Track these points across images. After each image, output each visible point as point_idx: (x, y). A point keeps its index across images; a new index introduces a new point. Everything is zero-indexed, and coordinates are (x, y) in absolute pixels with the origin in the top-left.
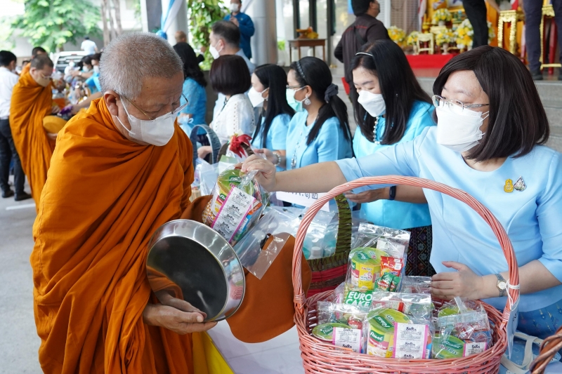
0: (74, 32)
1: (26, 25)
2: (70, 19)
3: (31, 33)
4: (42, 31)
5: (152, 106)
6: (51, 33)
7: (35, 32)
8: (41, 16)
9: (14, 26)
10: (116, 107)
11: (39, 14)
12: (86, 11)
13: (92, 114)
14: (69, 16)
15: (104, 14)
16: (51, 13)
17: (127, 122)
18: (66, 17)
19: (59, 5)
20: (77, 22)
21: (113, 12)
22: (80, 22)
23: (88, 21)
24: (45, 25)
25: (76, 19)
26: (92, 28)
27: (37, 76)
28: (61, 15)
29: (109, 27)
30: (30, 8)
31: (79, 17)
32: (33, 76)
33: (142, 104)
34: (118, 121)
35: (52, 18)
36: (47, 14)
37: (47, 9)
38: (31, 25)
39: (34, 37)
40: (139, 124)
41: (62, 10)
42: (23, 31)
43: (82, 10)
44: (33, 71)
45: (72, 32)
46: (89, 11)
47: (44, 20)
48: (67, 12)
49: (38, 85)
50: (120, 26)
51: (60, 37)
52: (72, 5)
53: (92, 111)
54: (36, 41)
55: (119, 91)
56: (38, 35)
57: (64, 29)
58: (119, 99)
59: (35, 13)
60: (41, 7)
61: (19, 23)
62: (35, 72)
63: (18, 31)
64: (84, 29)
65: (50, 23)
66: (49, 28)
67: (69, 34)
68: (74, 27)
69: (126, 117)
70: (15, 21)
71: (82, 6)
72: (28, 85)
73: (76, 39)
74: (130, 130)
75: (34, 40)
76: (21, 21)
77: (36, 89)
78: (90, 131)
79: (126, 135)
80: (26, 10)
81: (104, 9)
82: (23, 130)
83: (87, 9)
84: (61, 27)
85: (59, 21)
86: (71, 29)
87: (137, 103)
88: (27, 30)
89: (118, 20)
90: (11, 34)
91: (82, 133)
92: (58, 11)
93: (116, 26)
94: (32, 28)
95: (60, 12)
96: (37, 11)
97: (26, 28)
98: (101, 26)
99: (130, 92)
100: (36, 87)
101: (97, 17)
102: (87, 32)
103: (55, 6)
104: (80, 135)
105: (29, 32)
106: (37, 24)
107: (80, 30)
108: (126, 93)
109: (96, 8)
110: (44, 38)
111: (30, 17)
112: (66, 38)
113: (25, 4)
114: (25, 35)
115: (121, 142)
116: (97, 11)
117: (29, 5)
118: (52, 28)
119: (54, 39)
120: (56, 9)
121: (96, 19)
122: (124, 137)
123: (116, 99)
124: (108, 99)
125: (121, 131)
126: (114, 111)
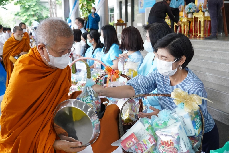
0: (39, 18)
1: (20, 15)
2: (37, 12)
4: (26, 17)
6: (29, 18)
7: (23, 18)
8: (26, 11)
9: (16, 15)
10: (43, 51)
11: (25, 10)
12: (44, 10)
14: (37, 11)
15: (50, 11)
16: (30, 10)
17: (48, 58)
19: (33, 7)
21: (54, 10)
22: (41, 14)
23: (44, 14)
24: (27, 15)
25: (40, 13)
26: (46, 17)
28: (34, 11)
29: (52, 16)
31: (41, 12)
34: (44, 58)
35: (30, 12)
36: (28, 11)
37: (28, 9)
38: (22, 15)
39: (23, 20)
40: (54, 59)
41: (35, 9)
42: (19, 17)
43: (42, 9)
45: (38, 18)
46: (45, 10)
47: (27, 13)
48: (37, 10)
51: (33, 19)
53: (31, 53)
55: (45, 43)
58: (45, 47)
60: (26, 8)
61: (17, 14)
63: (17, 17)
64: (43, 17)
67: (36, 18)
68: (39, 16)
69: (48, 55)
70: (16, 13)
71: (42, 8)
73: (40, 20)
74: (49, 62)
76: (18, 13)
78: (31, 62)
80: (20, 9)
81: (51, 9)
83: (44, 9)
84: (34, 16)
85: (33, 13)
86: (38, 17)
87: (53, 49)
88: (21, 17)
89: (56, 14)
90: (14, 18)
91: (27, 63)
93: (55, 16)
95: (34, 10)
96: (25, 9)
97: (20, 16)
98: (49, 15)
101: (48, 12)
102: (44, 18)
103: (32, 7)
104: (26, 64)
106: (24, 14)
107: (41, 17)
110: (27, 20)
111: (22, 12)
114: (20, 19)
115: (44, 67)
116: (48, 10)
117: (21, 7)
118: (30, 16)
119: (31, 20)
120: (32, 9)
121: (48, 13)
122: (46, 65)
123: (43, 47)
124: (40, 47)
125: (45, 62)
126: (42, 53)
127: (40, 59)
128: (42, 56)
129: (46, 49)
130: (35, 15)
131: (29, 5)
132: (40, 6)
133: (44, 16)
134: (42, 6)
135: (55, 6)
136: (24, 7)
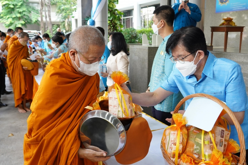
0: (26, 21)
1: (2, 17)
2: (24, 15)
3: (4, 21)
4: (10, 20)
5: (91, 58)
6: (14, 22)
7: (6, 21)
8: (10, 13)
11: (9, 11)
12: (32, 12)
13: (63, 59)
14: (24, 13)
15: (41, 13)
16: (15, 11)
17: (79, 64)
18: (22, 14)
19: (19, 8)
20: (27, 17)
21: (47, 12)
22: (29, 17)
24: (12, 17)
27: (21, 41)
28: (20, 13)
29: (44, 19)
30: (5, 9)
31: (28, 15)
32: (19, 41)
33: (87, 57)
34: (75, 63)
35: (15, 14)
36: (13, 12)
37: (13, 9)
38: (5, 17)
39: (6, 23)
40: (84, 65)
41: (21, 10)
43: (30, 12)
44: (20, 38)
45: (25, 21)
46: (34, 12)
47: (11, 15)
48: (23, 11)
49: (21, 45)
50: (50, 19)
51: (19, 24)
52: (26, 8)
53: (62, 58)
54: (7, 25)
55: (78, 50)
56: (8, 23)
57: (21, 20)
58: (77, 54)
59: (7, 11)
60: (10, 8)
62: (21, 39)
64: (31, 21)
65: (14, 16)
66: (13, 19)
67: (23, 22)
68: (26, 19)
71: (30, 9)
72: (17, 45)
73: (27, 25)
74: (79, 67)
75: (6, 24)
77: (20, 47)
79: (77, 70)
80: (2, 10)
81: (42, 11)
82: (12, 64)
83: (33, 10)
84: (19, 19)
85: (19, 15)
86: (25, 20)
87: (85, 56)
88: (3, 19)
89: (50, 16)
92: (18, 11)
93: (48, 19)
94: (5, 18)
95: (20, 11)
96: (8, 10)
97: (2, 18)
98: (40, 19)
99: (83, 51)
100: (20, 46)
102: (33, 23)
103: (17, 8)
105: (4, 20)
106: (8, 17)
107: (29, 21)
108: (81, 51)
109: (37, 10)
110: (11, 24)
111: (5, 13)
112: (22, 24)
113: (2, 7)
114: (2, 22)
115: (74, 72)
116: (38, 12)
117: (4, 7)
118: (15, 19)
119: (16, 24)
120: (18, 10)
121: (38, 16)
122: (76, 71)
123: (75, 53)
124: (72, 53)
125: (75, 68)
126: (73, 58)
127: (71, 64)
128: (72, 61)
129: (77, 56)
130: (21, 18)
131: (13, 5)
132: (28, 7)
133: (34, 20)
134: (30, 7)
135: (48, 7)
136: (8, 7)
